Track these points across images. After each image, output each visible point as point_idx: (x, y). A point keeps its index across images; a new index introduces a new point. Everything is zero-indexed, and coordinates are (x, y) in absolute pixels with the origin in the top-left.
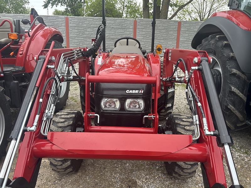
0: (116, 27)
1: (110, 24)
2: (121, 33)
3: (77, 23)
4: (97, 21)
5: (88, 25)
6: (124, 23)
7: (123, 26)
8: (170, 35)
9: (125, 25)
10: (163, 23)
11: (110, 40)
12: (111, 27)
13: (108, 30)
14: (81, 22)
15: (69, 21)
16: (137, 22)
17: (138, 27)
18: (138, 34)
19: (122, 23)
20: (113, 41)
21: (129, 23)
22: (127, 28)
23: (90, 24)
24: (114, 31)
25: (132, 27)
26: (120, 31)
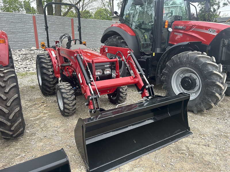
0: (15, 21)
1: (9, 19)
2: (21, 27)
6: (23, 18)
7: (23, 21)
8: (67, 29)
9: (25, 20)
10: (58, 19)
11: (11, 33)
12: (10, 22)
13: (7, 24)
16: (36, 18)
17: (37, 22)
18: (39, 28)
20: (15, 34)
21: (28, 18)
22: (27, 23)
24: (14, 25)
25: (32, 21)
26: (19, 25)
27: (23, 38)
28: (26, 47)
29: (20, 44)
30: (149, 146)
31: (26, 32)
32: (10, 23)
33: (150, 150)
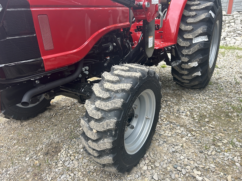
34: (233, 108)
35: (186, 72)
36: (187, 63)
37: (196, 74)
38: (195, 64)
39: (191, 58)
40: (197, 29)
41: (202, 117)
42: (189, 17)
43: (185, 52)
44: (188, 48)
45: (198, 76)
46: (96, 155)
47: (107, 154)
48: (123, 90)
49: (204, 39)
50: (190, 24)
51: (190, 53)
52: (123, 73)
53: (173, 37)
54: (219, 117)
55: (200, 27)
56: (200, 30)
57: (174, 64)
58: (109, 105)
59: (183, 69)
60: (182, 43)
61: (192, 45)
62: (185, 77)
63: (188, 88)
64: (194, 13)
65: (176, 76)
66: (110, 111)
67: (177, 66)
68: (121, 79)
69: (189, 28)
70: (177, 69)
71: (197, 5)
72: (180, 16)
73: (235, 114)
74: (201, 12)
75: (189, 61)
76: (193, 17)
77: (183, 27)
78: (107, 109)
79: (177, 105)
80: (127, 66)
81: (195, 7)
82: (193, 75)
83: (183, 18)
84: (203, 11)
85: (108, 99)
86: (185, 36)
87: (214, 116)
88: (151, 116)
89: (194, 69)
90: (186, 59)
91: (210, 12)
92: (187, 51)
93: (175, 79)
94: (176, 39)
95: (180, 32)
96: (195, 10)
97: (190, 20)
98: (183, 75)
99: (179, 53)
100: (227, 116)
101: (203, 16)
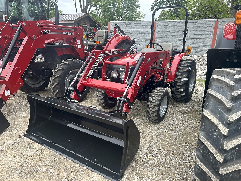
0: (196, 28)
1: (191, 26)
2: (201, 34)
3: (163, 26)
4: (180, 23)
5: (171, 27)
6: (205, 24)
7: (204, 27)
9: (206, 26)
14: (166, 25)
15: (157, 25)
16: (219, 23)
17: (219, 27)
19: (203, 24)
20: (192, 40)
21: (210, 24)
22: (208, 29)
23: (173, 26)
24: (194, 31)
25: (213, 27)
26: (200, 31)
27: (199, 45)
28: (200, 54)
29: (194, 50)
30: (68, 150)
31: (203, 38)
32: (191, 30)
33: (63, 153)
34: (199, 110)
35: (178, 93)
36: (179, 89)
37: (183, 94)
38: (182, 90)
39: (181, 87)
40: (183, 75)
41: (185, 112)
42: (180, 69)
43: (178, 84)
44: (179, 82)
45: (184, 95)
46: (152, 112)
47: (156, 112)
48: (161, 95)
49: (186, 79)
50: (180, 72)
51: (181, 85)
52: (160, 90)
53: (173, 77)
54: (192, 113)
55: (184, 74)
56: (185, 76)
57: (173, 89)
58: (157, 98)
59: (177, 92)
60: (177, 80)
61: (181, 81)
62: (178, 96)
63: (179, 102)
64: (182, 68)
65: (174, 95)
66: (157, 100)
67: (174, 90)
68: (160, 92)
69: (180, 74)
70: (174, 91)
71: (183, 64)
72: (176, 68)
73: (199, 112)
74: (185, 68)
75: (180, 88)
76: (182, 69)
77: (177, 73)
78: (157, 99)
79: (174, 108)
80: (161, 88)
81: (183, 65)
82: (181, 95)
83: (177, 69)
84: (186, 67)
85: (157, 97)
86: (178, 77)
87: (190, 112)
88: (166, 106)
89: (182, 92)
90: (178, 87)
91: (189, 68)
92: (179, 84)
93: (173, 96)
94: (174, 78)
95: (176, 75)
96: (183, 66)
97: (181, 71)
98: (177, 94)
99: (175, 84)
100: (195, 112)
101: (186, 70)
